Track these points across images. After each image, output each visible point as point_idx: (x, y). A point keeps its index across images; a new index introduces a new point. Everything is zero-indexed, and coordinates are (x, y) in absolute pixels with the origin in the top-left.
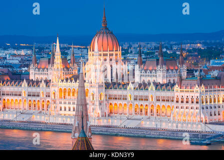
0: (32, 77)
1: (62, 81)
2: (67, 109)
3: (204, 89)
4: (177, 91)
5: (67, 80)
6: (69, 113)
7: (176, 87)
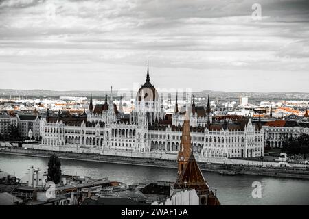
0: (89, 119)
1: (115, 123)
2: (118, 145)
3: (228, 132)
4: (207, 133)
5: (118, 122)
6: (120, 148)
7: (206, 130)
